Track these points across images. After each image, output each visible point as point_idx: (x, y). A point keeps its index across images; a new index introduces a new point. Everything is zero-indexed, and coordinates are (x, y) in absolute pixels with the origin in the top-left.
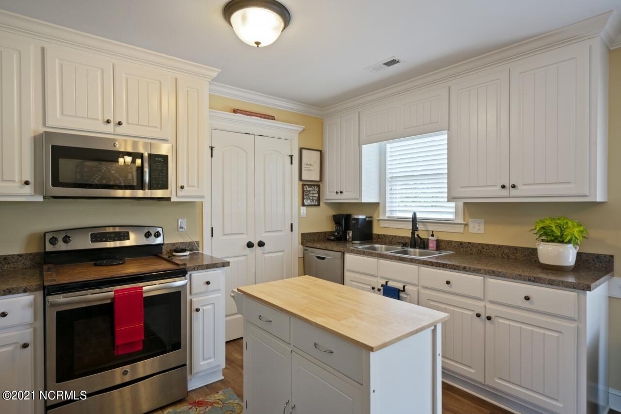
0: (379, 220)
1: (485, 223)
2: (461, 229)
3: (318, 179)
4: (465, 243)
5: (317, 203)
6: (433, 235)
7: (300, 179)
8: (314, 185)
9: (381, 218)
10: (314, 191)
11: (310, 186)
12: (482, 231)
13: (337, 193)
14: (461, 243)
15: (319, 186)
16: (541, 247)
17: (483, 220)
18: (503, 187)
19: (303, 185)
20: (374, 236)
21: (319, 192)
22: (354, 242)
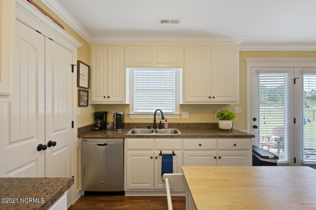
0: (129, 115)
1: (189, 113)
2: (178, 117)
3: (87, 87)
4: (181, 123)
5: (86, 105)
6: (166, 121)
7: (78, 85)
8: (85, 91)
9: (131, 113)
10: (85, 95)
11: (83, 91)
12: (188, 118)
13: (105, 97)
14: (179, 124)
15: (88, 92)
16: (221, 123)
17: (188, 112)
18: (210, 97)
19: (79, 91)
20: (125, 124)
21: (88, 96)
22: (118, 130)
